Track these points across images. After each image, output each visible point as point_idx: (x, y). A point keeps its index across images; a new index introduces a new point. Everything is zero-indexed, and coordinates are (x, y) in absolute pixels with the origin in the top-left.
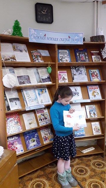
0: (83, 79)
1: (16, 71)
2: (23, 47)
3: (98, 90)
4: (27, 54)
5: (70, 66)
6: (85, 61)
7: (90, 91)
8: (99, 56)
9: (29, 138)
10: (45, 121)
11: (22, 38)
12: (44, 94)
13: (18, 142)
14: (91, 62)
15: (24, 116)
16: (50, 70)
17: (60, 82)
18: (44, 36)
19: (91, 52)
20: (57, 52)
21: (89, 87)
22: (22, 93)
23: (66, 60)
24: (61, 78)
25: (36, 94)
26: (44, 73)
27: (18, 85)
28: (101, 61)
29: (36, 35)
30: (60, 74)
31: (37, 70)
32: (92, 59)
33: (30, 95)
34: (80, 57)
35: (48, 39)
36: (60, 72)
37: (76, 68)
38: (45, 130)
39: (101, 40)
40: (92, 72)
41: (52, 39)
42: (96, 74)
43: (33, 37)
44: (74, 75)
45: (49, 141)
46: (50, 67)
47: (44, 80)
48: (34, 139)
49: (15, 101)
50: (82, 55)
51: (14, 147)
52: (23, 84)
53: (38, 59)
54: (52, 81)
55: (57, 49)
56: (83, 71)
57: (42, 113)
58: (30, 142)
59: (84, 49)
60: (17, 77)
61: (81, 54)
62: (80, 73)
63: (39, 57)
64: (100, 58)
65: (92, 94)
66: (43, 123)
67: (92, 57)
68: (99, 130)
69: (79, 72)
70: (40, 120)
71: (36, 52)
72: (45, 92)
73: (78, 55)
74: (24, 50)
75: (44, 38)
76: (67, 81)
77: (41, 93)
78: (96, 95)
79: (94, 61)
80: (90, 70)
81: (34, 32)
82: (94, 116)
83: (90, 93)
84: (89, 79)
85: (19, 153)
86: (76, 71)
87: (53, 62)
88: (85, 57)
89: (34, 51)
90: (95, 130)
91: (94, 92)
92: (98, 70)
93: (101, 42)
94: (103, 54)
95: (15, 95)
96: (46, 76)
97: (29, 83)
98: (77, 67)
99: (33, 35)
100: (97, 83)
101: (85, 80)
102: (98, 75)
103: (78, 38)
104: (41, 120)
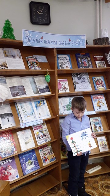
0: (86, 87)
1: (8, 80)
2: (16, 52)
3: (103, 100)
4: (21, 60)
5: (71, 74)
6: (88, 67)
7: (95, 101)
8: (104, 61)
9: (25, 160)
10: (43, 139)
11: (14, 41)
12: (42, 107)
13: (12, 166)
14: (96, 68)
15: (19, 134)
16: (48, 78)
17: (60, 92)
18: (41, 39)
19: (95, 57)
20: (56, 57)
21: (93, 97)
22: (16, 106)
23: (67, 67)
24: (61, 87)
25: (32, 107)
26: (42, 82)
27: (11, 97)
28: (106, 67)
29: (31, 37)
30: (61, 82)
31: (33, 79)
32: (96, 65)
33: (26, 109)
34: (82, 63)
35: (45, 42)
36: (60, 81)
37: (77, 75)
38: (44, 149)
39: (106, 43)
40: (96, 79)
41: (50, 42)
42: (100, 81)
43: (27, 40)
44: (76, 83)
45: (49, 162)
46: (49, 74)
47: (42, 91)
48: (31, 161)
49: (8, 117)
50: (85, 61)
51: (8, 173)
52: (17, 96)
53: (34, 66)
54: (51, 91)
55: (56, 54)
56: (86, 79)
57: (40, 129)
58: (27, 165)
59: (86, 54)
60: (10, 88)
61: (83, 60)
62: (82, 81)
63: (35, 64)
64: (105, 63)
65: (97, 104)
66: (41, 141)
67: (95, 63)
68: (106, 145)
69: (82, 79)
70: (37, 138)
71: (31, 57)
72: (43, 104)
73: (79, 60)
74: (18, 55)
75: (40, 42)
76: (68, 91)
77: (38, 105)
78: (102, 106)
79: (98, 67)
80: (93, 78)
81: (29, 35)
82: (100, 130)
83: (95, 104)
84: (94, 87)
85: (14, 180)
86: (77, 79)
87: (51, 69)
88: (88, 63)
89: (29, 57)
90: (101, 146)
91: (99, 102)
92: (103, 77)
93: (105, 45)
94: (108, 59)
95: (7, 109)
96: (44, 86)
97: (24, 95)
98: (79, 74)
99: (28, 38)
100: (102, 92)
101: (89, 89)
102: (102, 83)
103: (80, 40)
104: (39, 138)
